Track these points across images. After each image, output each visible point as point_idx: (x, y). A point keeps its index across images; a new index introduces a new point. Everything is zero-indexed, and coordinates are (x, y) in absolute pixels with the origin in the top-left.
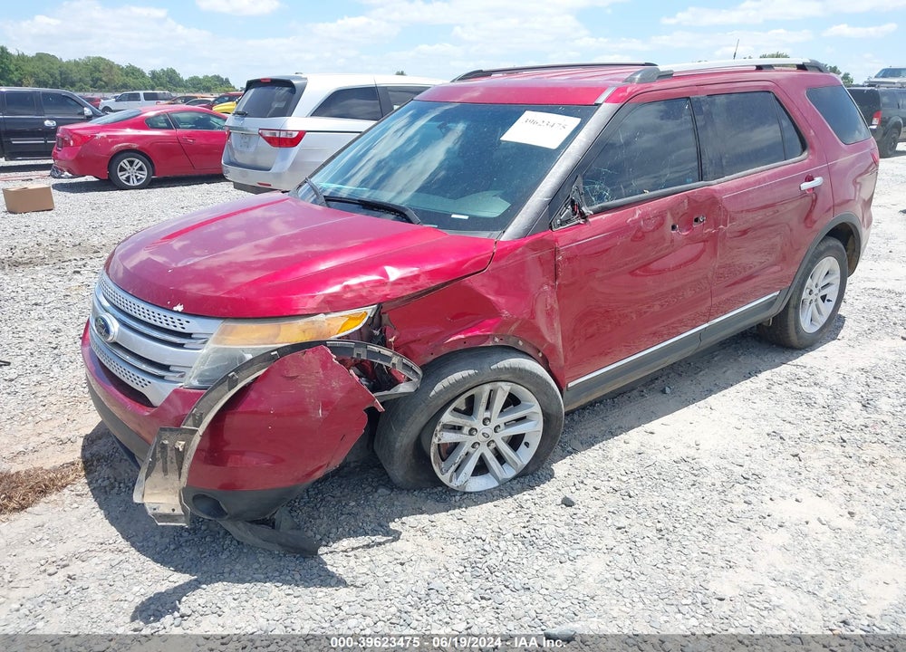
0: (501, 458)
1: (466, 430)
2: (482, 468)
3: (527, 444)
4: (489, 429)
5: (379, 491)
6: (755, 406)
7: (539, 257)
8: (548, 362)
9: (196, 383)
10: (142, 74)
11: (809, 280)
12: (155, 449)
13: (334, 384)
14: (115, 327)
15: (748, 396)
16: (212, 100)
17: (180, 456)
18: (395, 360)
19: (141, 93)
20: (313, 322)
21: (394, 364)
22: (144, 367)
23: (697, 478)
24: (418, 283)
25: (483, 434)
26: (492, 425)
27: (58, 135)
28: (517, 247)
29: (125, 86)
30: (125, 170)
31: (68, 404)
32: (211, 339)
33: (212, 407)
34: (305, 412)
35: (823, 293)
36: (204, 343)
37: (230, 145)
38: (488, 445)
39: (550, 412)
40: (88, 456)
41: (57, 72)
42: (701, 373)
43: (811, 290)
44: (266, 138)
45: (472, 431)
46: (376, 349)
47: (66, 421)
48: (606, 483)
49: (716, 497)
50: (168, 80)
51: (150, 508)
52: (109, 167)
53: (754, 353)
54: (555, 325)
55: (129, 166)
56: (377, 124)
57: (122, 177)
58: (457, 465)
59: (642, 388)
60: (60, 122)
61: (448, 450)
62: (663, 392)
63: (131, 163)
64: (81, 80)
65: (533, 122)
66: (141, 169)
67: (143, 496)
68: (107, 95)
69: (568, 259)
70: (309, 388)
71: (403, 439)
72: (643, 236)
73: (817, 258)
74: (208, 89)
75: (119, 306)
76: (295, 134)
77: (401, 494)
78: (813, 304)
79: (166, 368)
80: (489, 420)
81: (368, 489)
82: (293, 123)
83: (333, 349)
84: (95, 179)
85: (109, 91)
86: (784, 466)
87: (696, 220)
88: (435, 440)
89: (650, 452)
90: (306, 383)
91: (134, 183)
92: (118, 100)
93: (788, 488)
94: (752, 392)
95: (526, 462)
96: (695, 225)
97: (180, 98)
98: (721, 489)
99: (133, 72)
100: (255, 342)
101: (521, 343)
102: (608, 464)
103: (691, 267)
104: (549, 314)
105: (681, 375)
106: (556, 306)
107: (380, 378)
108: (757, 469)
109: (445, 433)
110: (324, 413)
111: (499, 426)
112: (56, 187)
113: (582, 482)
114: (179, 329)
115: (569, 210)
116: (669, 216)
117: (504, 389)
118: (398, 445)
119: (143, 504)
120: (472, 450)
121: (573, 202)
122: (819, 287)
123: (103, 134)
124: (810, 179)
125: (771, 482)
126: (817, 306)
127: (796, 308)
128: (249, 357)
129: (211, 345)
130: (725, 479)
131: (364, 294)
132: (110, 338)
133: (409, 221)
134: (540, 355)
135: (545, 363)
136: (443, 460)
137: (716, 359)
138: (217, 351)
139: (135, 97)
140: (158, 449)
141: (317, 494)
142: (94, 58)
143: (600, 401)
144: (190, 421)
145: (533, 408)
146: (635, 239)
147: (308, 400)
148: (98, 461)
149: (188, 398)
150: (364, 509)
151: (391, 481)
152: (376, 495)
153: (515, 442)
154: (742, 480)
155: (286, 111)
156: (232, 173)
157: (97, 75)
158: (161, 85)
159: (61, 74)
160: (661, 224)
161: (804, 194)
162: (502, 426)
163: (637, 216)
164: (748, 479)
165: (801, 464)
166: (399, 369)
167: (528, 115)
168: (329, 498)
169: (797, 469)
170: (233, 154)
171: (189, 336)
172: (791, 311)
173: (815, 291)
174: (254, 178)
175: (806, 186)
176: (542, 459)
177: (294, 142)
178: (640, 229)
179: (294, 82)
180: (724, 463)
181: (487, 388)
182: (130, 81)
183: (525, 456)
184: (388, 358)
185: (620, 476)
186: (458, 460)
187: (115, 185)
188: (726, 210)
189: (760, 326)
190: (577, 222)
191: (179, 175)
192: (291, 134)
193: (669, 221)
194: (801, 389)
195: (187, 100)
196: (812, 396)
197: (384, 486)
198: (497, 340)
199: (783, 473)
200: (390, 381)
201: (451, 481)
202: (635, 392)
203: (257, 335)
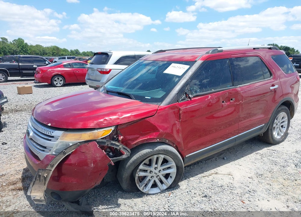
0: (162, 182)
1: (149, 171)
2: (155, 185)
3: (171, 177)
4: (157, 171)
5: (118, 192)
6: (256, 165)
7: (174, 112)
8: (178, 148)
9: (54, 153)
10: (68, 51)
11: (276, 120)
12: (36, 176)
13: (97, 155)
14: (31, 134)
15: (254, 161)
16: (88, 59)
17: (45, 179)
18: (121, 146)
19: (66, 57)
20: (93, 133)
21: (120, 148)
22: (38, 147)
23: (232, 191)
24: (130, 119)
25: (155, 173)
26: (158, 170)
27: (36, 70)
28: (166, 108)
29: (62, 55)
30: (56, 81)
31: (22, 158)
32: (59, 138)
33: (57, 162)
34: (87, 165)
35: (282, 125)
36: (57, 139)
37: (88, 73)
38: (157, 177)
39: (179, 166)
40: (24, 176)
41: (42, 50)
42: (238, 152)
43: (277, 124)
44: (99, 71)
45: (151, 172)
46: (114, 142)
47: (20, 164)
48: (199, 192)
49: (238, 198)
50: (76, 53)
51: (33, 197)
52: (51, 80)
53: (257, 145)
54: (180, 135)
55: (57, 80)
56: (128, 67)
57: (55, 83)
58: (145, 184)
59: (217, 157)
60: (38, 66)
61: (142, 179)
62: (224, 159)
63: (58, 79)
64: (49, 53)
65: (174, 67)
66: (61, 80)
67: (31, 193)
68: (56, 57)
69: (184, 112)
70: (89, 156)
71: (126, 174)
72: (212, 105)
73: (278, 112)
74: (88, 56)
75: (35, 127)
76: (108, 70)
77: (126, 193)
78: (278, 129)
79: (45, 147)
80: (157, 168)
81: (115, 191)
82: (107, 67)
83: (98, 142)
84: (47, 84)
85: (57, 56)
86: (265, 188)
87: (232, 100)
88: (137, 175)
89: (216, 180)
90: (88, 154)
91: (59, 85)
92: (59, 59)
93: (265, 196)
94: (256, 159)
95: (170, 184)
96: (231, 101)
97: (78, 58)
98: (240, 195)
99: (65, 50)
100: (73, 140)
101: (167, 141)
102: (201, 185)
103: (230, 116)
104: (178, 132)
105: (230, 153)
106: (180, 128)
107: (117, 153)
108: (254, 188)
109: (140, 173)
110: (94, 165)
111: (161, 170)
112: (35, 86)
113: (190, 191)
114: (50, 135)
115: (184, 96)
116: (221, 98)
117: (162, 157)
118: (124, 176)
119: (30, 196)
120: (151, 179)
121: (186, 93)
122: (280, 122)
123: (50, 70)
124: (273, 85)
125: (259, 193)
126: (280, 129)
127: (271, 130)
128: (71, 144)
129: (59, 140)
130: (242, 191)
131: (111, 122)
132: (30, 137)
133: (131, 99)
134: (175, 145)
135: (177, 148)
136: (140, 182)
137: (244, 147)
138: (61, 142)
139: (64, 58)
140: (38, 176)
141: (97, 192)
142: (53, 46)
143: (201, 161)
144: (49, 166)
145: (173, 164)
146: (208, 106)
147: (88, 160)
148: (27, 178)
149: (50, 158)
150: (112, 198)
151: (122, 189)
152: (117, 194)
153: (167, 176)
154: (248, 192)
155: (105, 63)
156: (88, 82)
157: (54, 51)
158: (74, 54)
159: (43, 51)
160: (218, 101)
161: (271, 91)
162: (162, 170)
163: (209, 98)
164: (251, 192)
165: (271, 187)
166: (122, 150)
167: (173, 64)
168: (101, 194)
169: (269, 189)
170: (89, 76)
171: (53, 137)
172: (270, 131)
173: (279, 124)
174: (95, 84)
175: (272, 88)
176: (176, 182)
177: (108, 72)
178: (210, 102)
179: (109, 54)
180: (242, 186)
181: (155, 157)
182: (64, 53)
183: (170, 181)
184: (118, 146)
185: (204, 189)
186: (145, 182)
187: (53, 86)
188: (242, 96)
189: (259, 136)
190: (187, 100)
191: (73, 82)
192: (107, 70)
193: (221, 100)
194: (273, 159)
195: (80, 59)
196: (277, 161)
197: (120, 190)
198: (158, 140)
199: (264, 190)
200: (120, 154)
201: (143, 190)
202: (214, 159)
203: (73, 137)
